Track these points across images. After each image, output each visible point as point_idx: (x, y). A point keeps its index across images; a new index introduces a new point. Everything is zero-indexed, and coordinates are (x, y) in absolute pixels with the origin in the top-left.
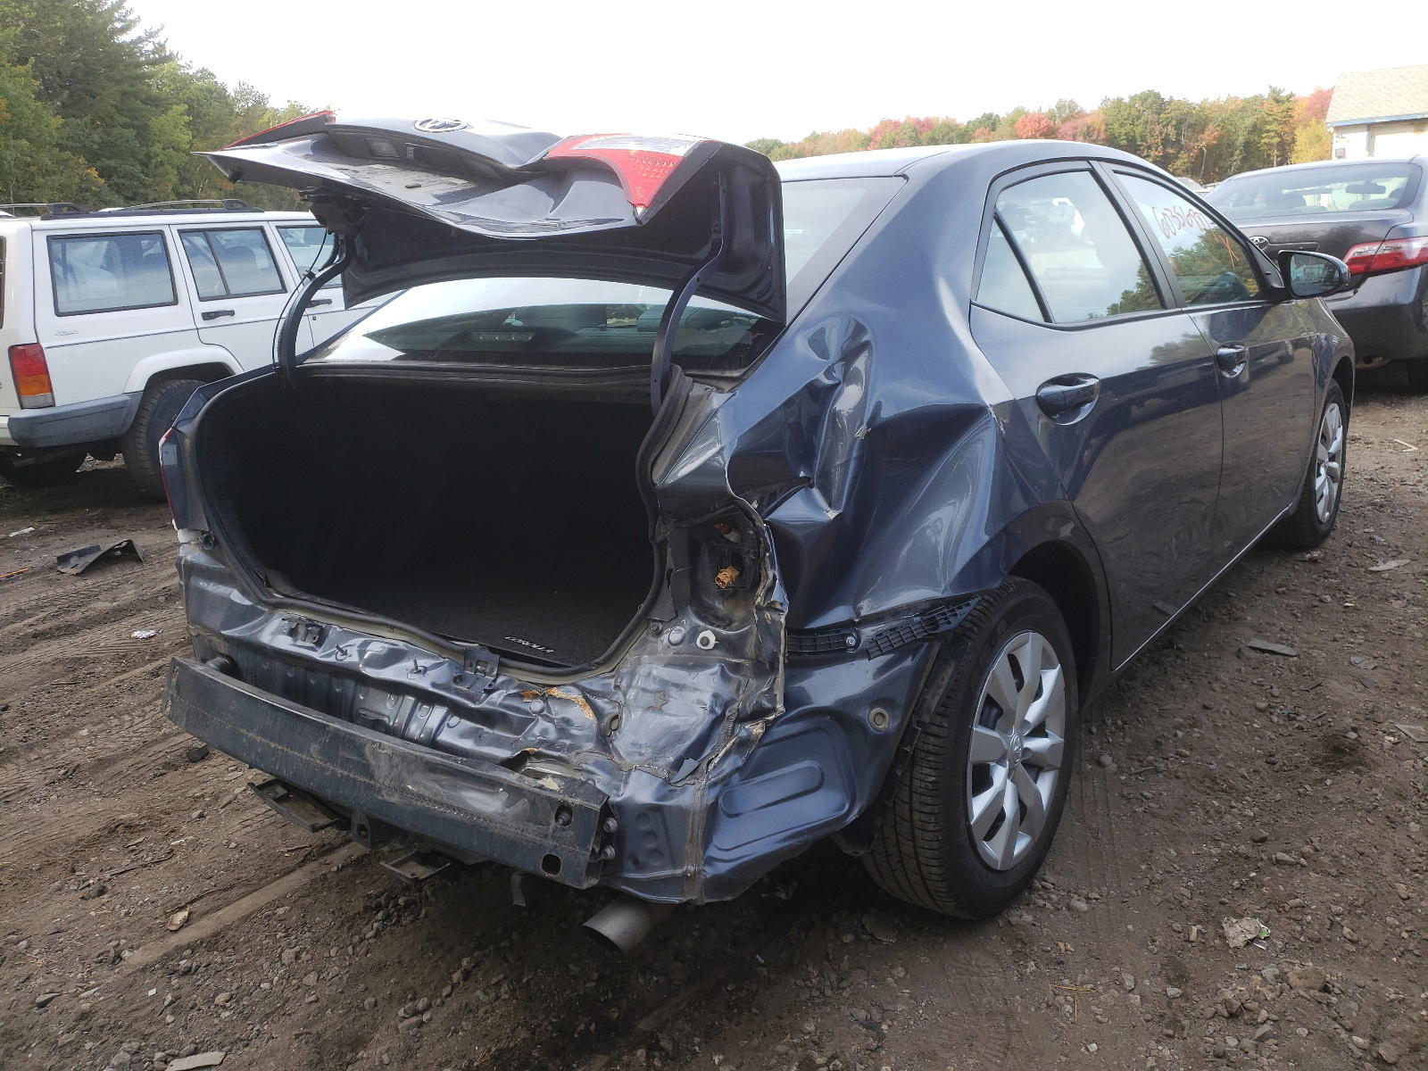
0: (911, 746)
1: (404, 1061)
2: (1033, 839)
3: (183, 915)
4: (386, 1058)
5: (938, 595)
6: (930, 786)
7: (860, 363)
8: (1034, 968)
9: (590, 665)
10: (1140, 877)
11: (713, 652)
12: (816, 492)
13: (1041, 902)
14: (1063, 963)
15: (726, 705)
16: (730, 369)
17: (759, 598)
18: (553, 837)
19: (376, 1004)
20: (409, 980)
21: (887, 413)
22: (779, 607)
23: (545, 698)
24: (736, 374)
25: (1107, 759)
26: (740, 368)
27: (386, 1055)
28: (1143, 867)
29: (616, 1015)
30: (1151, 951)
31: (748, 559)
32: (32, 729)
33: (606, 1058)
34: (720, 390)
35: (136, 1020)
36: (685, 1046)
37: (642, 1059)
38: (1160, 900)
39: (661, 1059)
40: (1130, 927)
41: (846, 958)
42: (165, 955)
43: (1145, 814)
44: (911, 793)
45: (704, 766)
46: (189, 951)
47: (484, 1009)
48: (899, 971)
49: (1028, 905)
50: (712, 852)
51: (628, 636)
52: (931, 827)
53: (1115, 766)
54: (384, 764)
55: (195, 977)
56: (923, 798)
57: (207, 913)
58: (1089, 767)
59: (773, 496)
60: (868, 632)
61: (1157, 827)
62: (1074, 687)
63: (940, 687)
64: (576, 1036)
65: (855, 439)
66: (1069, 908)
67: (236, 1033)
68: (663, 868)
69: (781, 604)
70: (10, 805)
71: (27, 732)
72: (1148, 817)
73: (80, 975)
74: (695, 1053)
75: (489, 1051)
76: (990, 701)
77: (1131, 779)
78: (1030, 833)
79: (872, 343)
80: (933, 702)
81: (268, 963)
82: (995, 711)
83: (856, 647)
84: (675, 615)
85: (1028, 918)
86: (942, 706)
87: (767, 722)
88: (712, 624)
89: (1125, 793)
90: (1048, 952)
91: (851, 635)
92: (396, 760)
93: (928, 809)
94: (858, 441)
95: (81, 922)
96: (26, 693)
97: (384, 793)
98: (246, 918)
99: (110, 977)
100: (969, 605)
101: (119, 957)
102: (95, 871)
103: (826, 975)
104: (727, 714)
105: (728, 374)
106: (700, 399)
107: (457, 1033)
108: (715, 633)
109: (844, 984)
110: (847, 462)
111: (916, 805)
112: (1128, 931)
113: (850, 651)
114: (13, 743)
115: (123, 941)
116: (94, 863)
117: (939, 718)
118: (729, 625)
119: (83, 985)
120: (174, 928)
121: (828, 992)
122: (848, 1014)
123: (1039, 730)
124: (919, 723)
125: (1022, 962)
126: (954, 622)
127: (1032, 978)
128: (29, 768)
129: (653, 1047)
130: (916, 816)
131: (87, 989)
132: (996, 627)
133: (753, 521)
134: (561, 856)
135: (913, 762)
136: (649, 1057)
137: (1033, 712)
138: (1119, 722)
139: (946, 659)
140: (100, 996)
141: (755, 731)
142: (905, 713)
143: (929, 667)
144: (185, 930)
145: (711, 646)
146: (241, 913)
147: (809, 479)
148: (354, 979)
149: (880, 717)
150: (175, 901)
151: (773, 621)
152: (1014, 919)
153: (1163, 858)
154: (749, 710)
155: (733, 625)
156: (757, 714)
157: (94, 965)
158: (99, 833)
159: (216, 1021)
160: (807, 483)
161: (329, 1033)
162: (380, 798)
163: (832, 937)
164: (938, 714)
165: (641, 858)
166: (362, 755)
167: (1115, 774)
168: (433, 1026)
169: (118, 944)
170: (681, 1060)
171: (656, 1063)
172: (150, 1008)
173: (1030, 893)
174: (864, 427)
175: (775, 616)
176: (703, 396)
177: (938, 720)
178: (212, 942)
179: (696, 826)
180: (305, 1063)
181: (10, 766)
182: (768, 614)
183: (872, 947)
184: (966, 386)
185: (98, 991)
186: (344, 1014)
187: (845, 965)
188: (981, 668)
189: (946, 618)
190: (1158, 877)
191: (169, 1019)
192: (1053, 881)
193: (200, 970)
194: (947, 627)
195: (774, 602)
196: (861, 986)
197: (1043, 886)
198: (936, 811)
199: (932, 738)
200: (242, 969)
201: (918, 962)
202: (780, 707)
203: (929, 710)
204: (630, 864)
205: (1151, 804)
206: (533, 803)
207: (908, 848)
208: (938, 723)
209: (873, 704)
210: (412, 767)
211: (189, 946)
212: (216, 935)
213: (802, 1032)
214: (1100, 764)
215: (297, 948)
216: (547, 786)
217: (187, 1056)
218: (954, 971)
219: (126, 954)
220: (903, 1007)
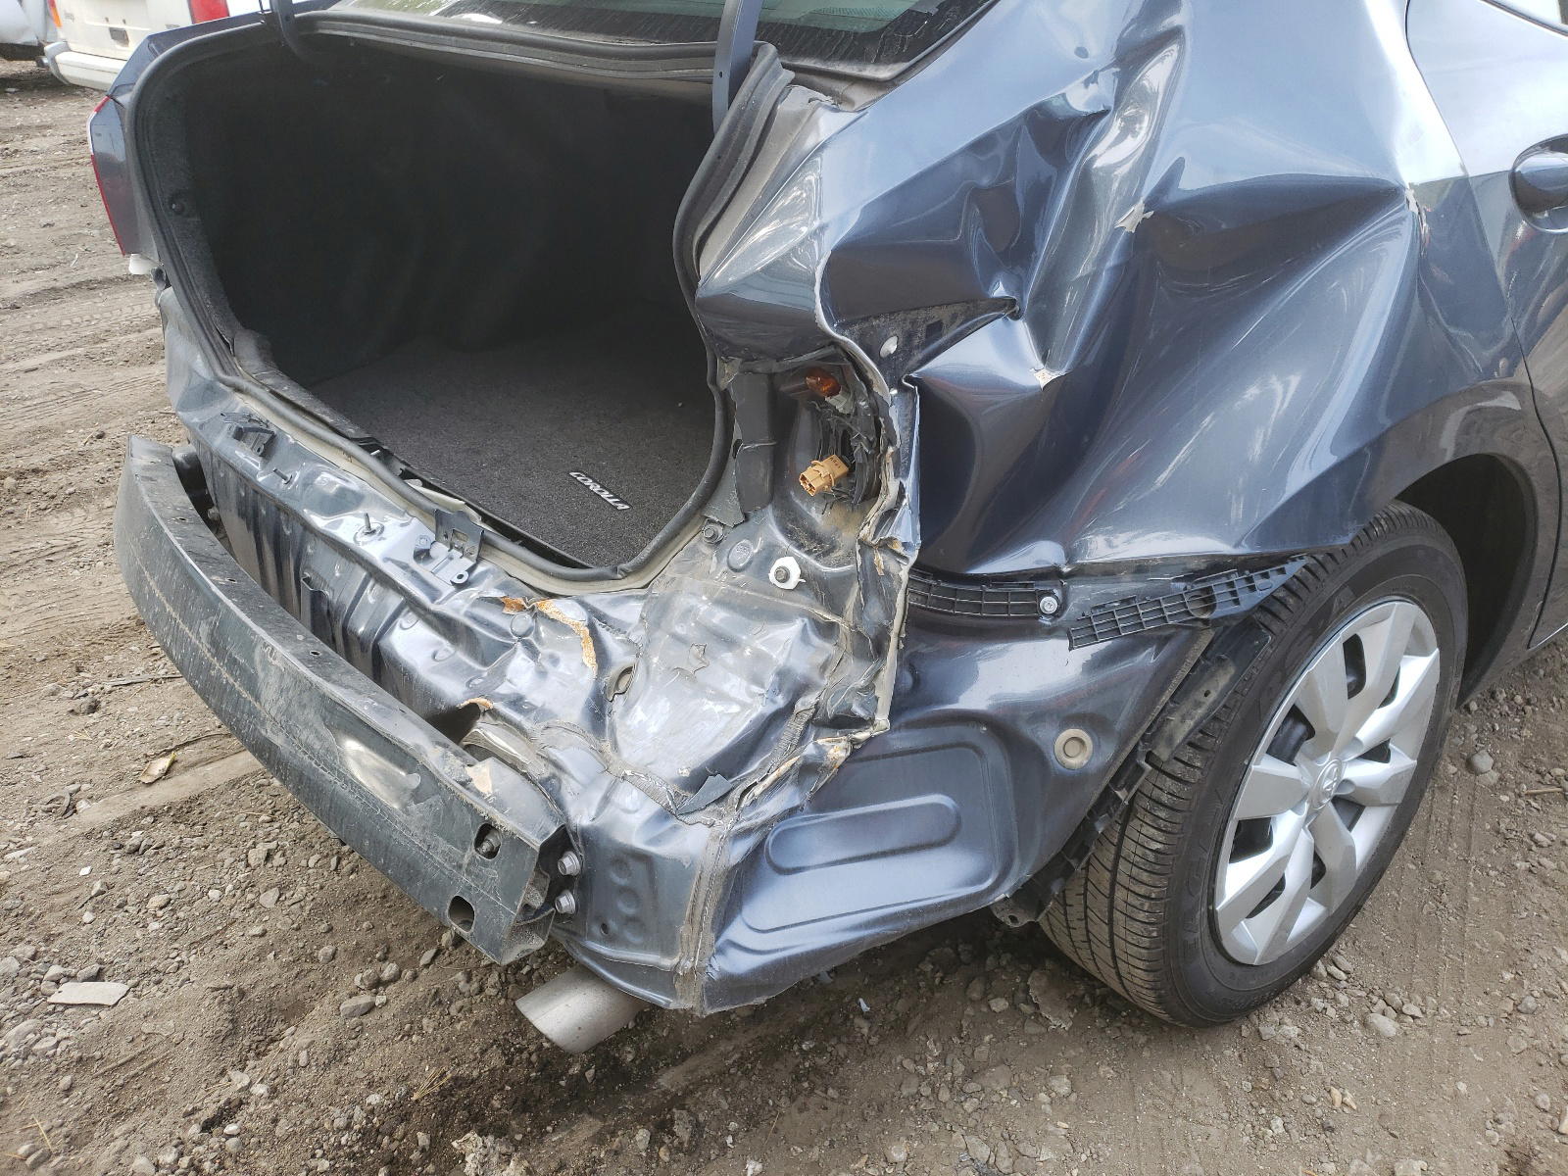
0: (1129, 791)
1: (327, 1066)
2: (1328, 910)
3: (163, 763)
4: (303, 1058)
5: (1225, 549)
6: (1151, 857)
7: (1156, 74)
8: (1281, 1130)
9: (615, 570)
10: (1498, 993)
11: (791, 594)
12: (1022, 328)
13: (1318, 1003)
14: (1332, 1129)
15: (801, 689)
16: (878, 62)
17: (867, 528)
18: (469, 872)
19: (334, 956)
20: (389, 927)
21: (1193, 181)
22: (900, 549)
23: (536, 614)
24: (884, 73)
25: (1483, 761)
26: (896, 61)
27: (305, 1052)
28: (1508, 976)
29: (630, 1058)
30: (1489, 1140)
31: (860, 448)
32: (116, 468)
33: (599, 1124)
34: (840, 101)
35: (51, 909)
36: (714, 1133)
37: (642, 1146)
38: (1524, 1045)
39: (669, 1149)
40: (1462, 1087)
41: (987, 1038)
42: (119, 820)
43: (1530, 877)
44: (1118, 856)
45: (736, 795)
46: (150, 819)
47: (459, 1003)
48: (1062, 1085)
49: (1298, 1003)
50: (736, 931)
51: (674, 535)
52: (1141, 916)
53: (1496, 775)
54: (273, 680)
55: (141, 860)
56: (1135, 870)
57: (194, 765)
58: (1452, 769)
59: (935, 329)
60: (1084, 595)
61: (1547, 904)
62: (1455, 682)
63: (1198, 704)
64: (563, 1083)
65: (1117, 232)
66: (1365, 1024)
67: (154, 959)
68: (644, 948)
69: (904, 545)
70: (53, 565)
71: (109, 470)
72: (1535, 882)
73: (20, 825)
74: (724, 1146)
75: (443, 1075)
76: (1295, 714)
77: (1516, 803)
78: (1323, 900)
79: (1187, 32)
80: (1182, 727)
81: (232, 860)
82: (1300, 729)
83: (1055, 615)
84: (742, 519)
85: (1292, 1031)
86: (1201, 731)
87: (853, 742)
88: (800, 546)
89: (1503, 827)
90: (1311, 1104)
91: (1050, 593)
92: (288, 681)
93: (1142, 890)
94: (1121, 238)
95: (52, 747)
96: (130, 419)
97: (268, 725)
98: (234, 784)
99: (50, 833)
100: (1282, 571)
101: (72, 809)
102: (102, 677)
103: (948, 1062)
104: (799, 706)
105: (870, 72)
106: (797, 119)
107: (410, 1036)
108: (801, 564)
109: (972, 1087)
110: (1094, 277)
111: (1122, 878)
112: (1456, 1094)
113: (1045, 621)
114: (88, 484)
115: (85, 786)
116: (107, 664)
117: (1190, 750)
118: (827, 553)
119: (17, 839)
120: (147, 780)
121: (944, 1096)
122: (963, 1146)
123: (1379, 752)
124: (1149, 757)
125: (1263, 1111)
126: (1248, 601)
127: (1273, 1147)
128: (98, 517)
129: (662, 1127)
130: (1120, 894)
131: (20, 848)
132: (1331, 599)
133: (869, 384)
134: (475, 904)
135: (1130, 812)
136: (654, 1142)
137: (1373, 726)
138: (1519, 699)
139: (1220, 659)
140: (24, 864)
141: (832, 751)
142: (1124, 742)
143: (1185, 670)
144: (162, 784)
145: (791, 584)
146: (234, 774)
147: (1013, 302)
148: (321, 910)
149: (1076, 743)
150: (167, 740)
151: (887, 573)
152: (1268, 1031)
153: (1546, 968)
154: (831, 712)
155: (833, 555)
156: (844, 722)
157: (40, 813)
158: (128, 622)
159: (139, 934)
160: (1009, 308)
161: (259, 988)
162: (263, 732)
163: (975, 996)
164: (1190, 744)
165: (613, 925)
166: (250, 659)
167: (1493, 788)
168: (387, 1016)
169: (79, 790)
170: (700, 1155)
171: (661, 1154)
172: (75, 894)
173: (1306, 981)
174: (1139, 207)
175: (892, 566)
176: (802, 113)
177: (1188, 754)
178: (183, 812)
179: (703, 898)
180: (208, 1034)
181: (78, 512)
182: (880, 558)
183: (1031, 1028)
184: (1373, 141)
185: (25, 855)
186: (288, 963)
187: (982, 1052)
188: (1285, 671)
189: (1234, 593)
190: (1530, 1003)
191: (88, 917)
192: (1349, 966)
193: (147, 853)
194: (1232, 609)
195: (891, 540)
196: (995, 1098)
197: (1329, 974)
198: (1153, 896)
199: (1169, 782)
200: (200, 860)
201: (1094, 1074)
202: (882, 720)
203: (1170, 739)
204: (596, 930)
205: (1544, 861)
206: (448, 808)
207: (1101, 931)
208: (1185, 759)
209: (1069, 721)
210: (306, 696)
211: (151, 812)
212: (191, 800)
213: (886, 1161)
214: (1469, 765)
215: (273, 845)
216: (477, 784)
217: (84, 981)
218: (1149, 1102)
219: (82, 805)
220: (1051, 1155)
